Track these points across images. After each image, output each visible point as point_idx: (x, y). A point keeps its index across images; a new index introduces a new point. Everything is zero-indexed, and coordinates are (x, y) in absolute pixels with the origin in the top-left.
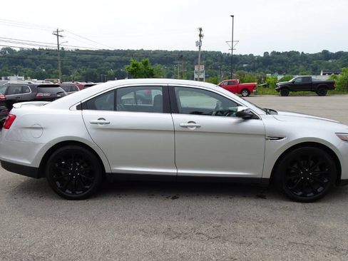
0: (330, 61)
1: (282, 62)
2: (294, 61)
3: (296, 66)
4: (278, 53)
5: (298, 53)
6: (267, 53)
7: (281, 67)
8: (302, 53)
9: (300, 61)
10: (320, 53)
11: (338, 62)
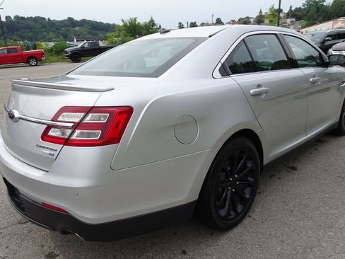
0: (77, 28)
1: (29, 28)
2: (43, 28)
3: (45, 33)
4: (23, 18)
5: (44, 19)
6: (10, 17)
7: (30, 34)
8: (49, 19)
9: (48, 28)
10: (65, 20)
11: (84, 30)
